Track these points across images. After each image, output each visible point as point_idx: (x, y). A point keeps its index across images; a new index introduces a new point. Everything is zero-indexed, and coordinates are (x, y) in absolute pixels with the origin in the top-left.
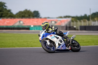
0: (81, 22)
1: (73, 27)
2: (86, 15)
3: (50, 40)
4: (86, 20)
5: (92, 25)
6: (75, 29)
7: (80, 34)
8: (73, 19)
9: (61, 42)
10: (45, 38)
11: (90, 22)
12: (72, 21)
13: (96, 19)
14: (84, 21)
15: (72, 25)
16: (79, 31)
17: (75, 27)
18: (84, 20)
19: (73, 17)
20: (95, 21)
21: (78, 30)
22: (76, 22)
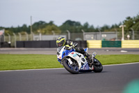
0: (18, 35)
1: (7, 42)
2: (25, 26)
3: (71, 58)
4: (26, 33)
5: (34, 40)
6: (9, 46)
7: (17, 53)
8: (7, 31)
9: (84, 61)
10: (65, 56)
11: (31, 35)
12: (6, 34)
13: (39, 31)
14: (22, 34)
15: (5, 41)
16: (16, 49)
17: (10, 42)
18: (23, 32)
19: (6, 29)
20: (38, 34)
21: (14, 47)
22: (12, 35)
